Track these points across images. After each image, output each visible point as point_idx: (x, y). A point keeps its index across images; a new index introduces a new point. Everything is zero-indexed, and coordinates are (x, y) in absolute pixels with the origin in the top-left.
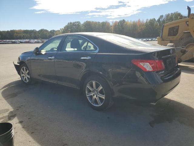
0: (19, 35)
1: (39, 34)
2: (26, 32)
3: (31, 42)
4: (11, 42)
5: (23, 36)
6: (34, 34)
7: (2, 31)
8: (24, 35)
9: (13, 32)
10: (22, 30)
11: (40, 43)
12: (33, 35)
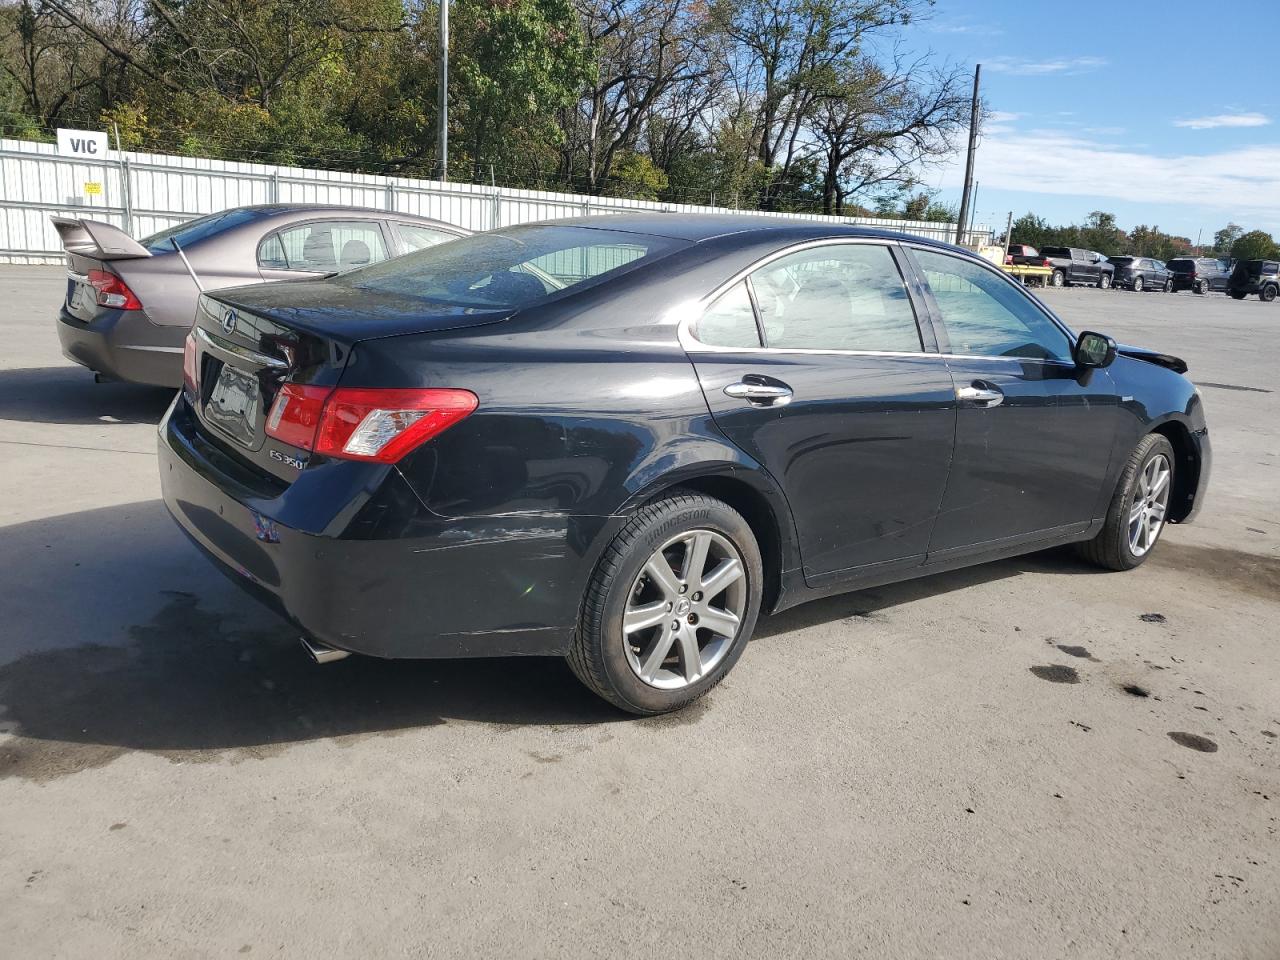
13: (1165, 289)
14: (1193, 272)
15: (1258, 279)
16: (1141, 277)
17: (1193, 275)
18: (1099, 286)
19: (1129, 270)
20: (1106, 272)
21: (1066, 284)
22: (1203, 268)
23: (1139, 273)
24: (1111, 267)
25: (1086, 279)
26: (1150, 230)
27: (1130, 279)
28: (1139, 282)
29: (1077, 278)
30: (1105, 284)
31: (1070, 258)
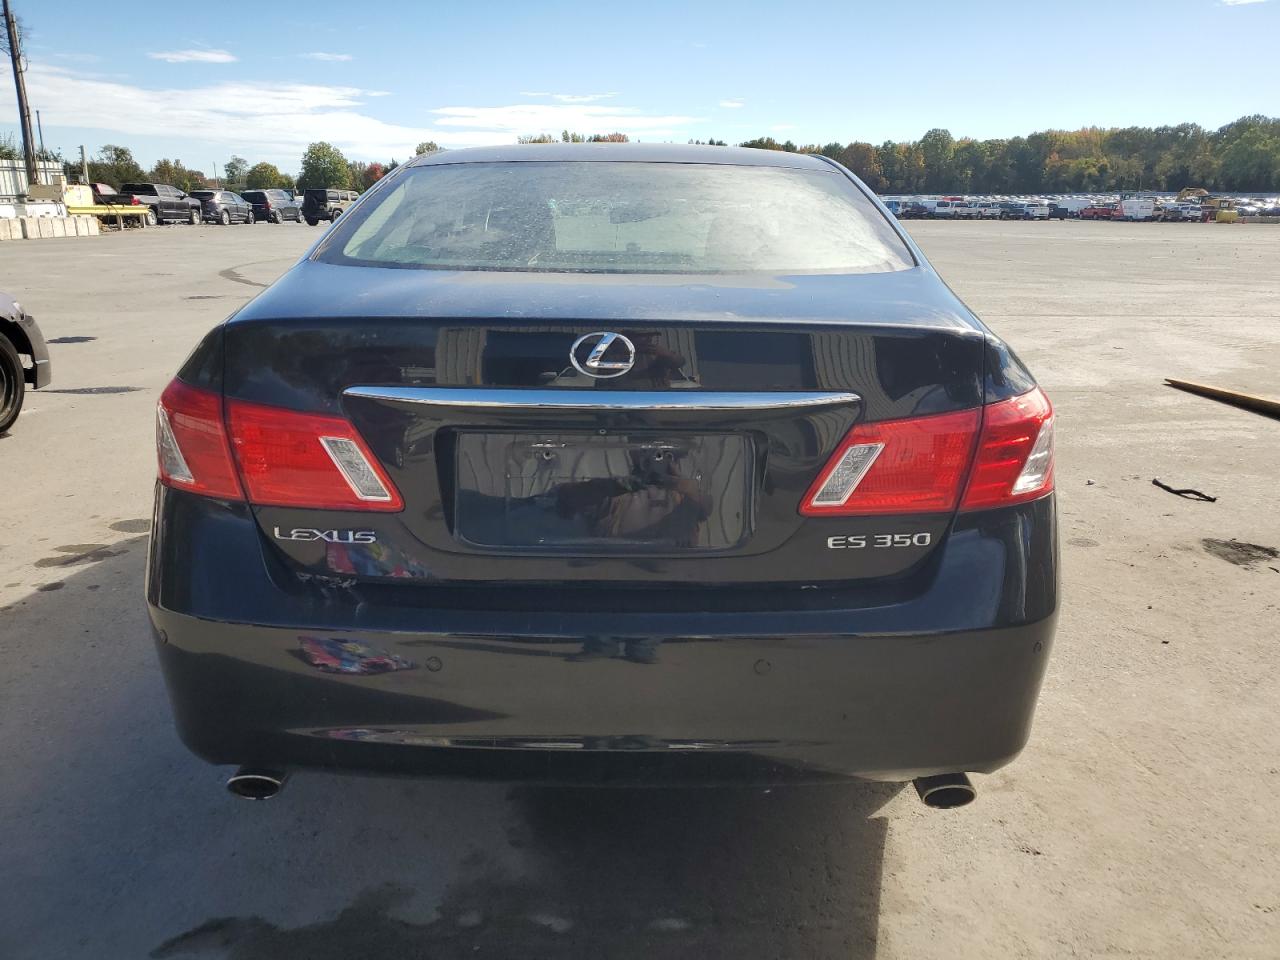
0: (1073, 164)
1: (1216, 153)
2: (1126, 142)
3: (1127, 213)
4: (998, 211)
5: (1102, 170)
6: (1178, 157)
7: (981, 140)
8: (1105, 161)
9: (1042, 143)
10: (1101, 133)
11: (1185, 219)
12: (1167, 162)
13: (247, 222)
14: (267, 203)
15: (326, 206)
16: (226, 210)
17: (267, 207)
18: (191, 222)
19: (213, 204)
20: (194, 207)
21: (160, 222)
22: (274, 199)
23: (223, 206)
24: (197, 202)
25: (178, 216)
26: (172, 164)
27: (217, 213)
28: (225, 216)
29: (168, 216)
30: (196, 220)
31: (156, 195)
